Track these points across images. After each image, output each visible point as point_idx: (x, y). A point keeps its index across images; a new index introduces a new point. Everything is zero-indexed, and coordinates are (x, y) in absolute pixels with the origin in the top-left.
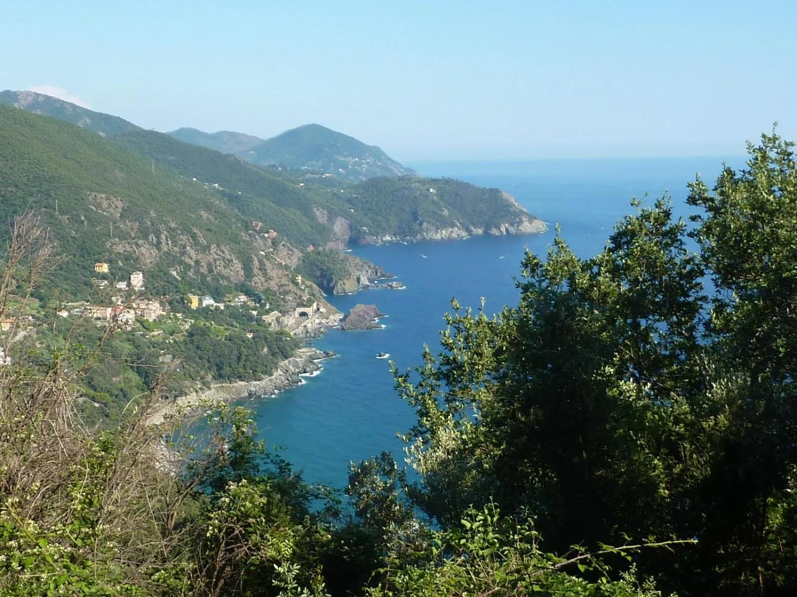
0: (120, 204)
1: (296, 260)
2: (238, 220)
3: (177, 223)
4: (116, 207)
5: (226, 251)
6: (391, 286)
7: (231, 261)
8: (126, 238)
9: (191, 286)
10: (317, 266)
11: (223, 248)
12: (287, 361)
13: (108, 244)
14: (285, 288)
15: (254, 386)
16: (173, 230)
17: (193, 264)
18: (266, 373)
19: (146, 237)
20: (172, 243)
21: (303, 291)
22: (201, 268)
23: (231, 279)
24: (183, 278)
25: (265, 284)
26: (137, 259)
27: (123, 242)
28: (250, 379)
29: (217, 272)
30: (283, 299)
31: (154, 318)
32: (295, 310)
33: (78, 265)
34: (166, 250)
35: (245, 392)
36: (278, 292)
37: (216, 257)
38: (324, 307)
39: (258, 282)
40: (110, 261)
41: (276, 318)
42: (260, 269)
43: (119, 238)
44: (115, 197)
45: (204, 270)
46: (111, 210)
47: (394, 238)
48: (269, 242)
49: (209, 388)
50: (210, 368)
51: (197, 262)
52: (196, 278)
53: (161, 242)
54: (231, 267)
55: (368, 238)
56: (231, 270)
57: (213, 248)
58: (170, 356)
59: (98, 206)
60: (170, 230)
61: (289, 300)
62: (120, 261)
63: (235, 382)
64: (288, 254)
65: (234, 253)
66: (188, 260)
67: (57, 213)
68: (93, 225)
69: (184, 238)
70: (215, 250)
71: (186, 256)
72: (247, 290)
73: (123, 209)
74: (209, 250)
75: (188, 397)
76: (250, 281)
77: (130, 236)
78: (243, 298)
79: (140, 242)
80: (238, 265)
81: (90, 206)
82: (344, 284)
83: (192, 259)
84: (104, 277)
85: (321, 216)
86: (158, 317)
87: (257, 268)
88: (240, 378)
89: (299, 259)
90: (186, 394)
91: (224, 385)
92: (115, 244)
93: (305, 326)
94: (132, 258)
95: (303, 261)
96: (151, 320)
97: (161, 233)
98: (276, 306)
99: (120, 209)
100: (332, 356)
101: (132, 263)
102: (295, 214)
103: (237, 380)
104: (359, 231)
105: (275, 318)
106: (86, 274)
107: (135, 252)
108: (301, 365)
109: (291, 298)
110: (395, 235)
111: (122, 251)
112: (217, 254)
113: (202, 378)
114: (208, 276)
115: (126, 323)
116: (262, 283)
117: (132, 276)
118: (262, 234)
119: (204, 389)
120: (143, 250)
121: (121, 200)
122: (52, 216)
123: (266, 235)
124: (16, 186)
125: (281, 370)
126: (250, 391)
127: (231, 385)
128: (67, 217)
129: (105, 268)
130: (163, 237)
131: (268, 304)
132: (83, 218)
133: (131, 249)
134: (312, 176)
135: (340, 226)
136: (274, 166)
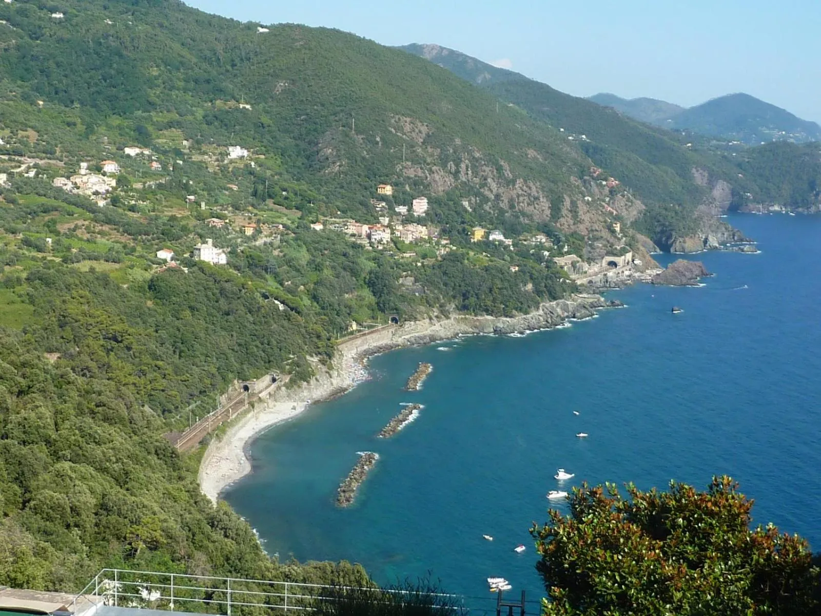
0: (424, 129)
1: (635, 213)
2: (574, 164)
3: (483, 154)
4: (420, 132)
5: (534, 188)
6: (743, 250)
7: (537, 198)
8: (420, 164)
9: (481, 219)
10: (658, 221)
11: (531, 184)
12: (555, 303)
13: (398, 168)
14: (595, 233)
15: (503, 322)
16: (477, 160)
17: (493, 197)
18: (520, 310)
19: (444, 165)
20: (473, 173)
21: (619, 239)
22: (500, 202)
23: (535, 218)
24: (474, 210)
25: (572, 227)
26: (428, 185)
27: (416, 166)
28: (499, 314)
29: (519, 209)
30: (591, 245)
31: (411, 239)
32: (603, 258)
33: (360, 185)
34: (464, 179)
35: (490, 327)
36: (586, 237)
37: (520, 192)
38: (640, 259)
39: (565, 223)
40: (395, 185)
41: (572, 263)
42: (571, 211)
43: (412, 161)
44: (421, 122)
45: (504, 205)
46: (414, 135)
47: (783, 209)
48: (607, 190)
49: (448, 318)
50: (454, 297)
51: (498, 196)
52: (492, 212)
53: (460, 172)
54: (536, 206)
55: (751, 206)
56: (535, 208)
57: (519, 182)
58: (412, 279)
59: (399, 128)
60: (474, 160)
61: (598, 247)
62: (407, 186)
63: (481, 315)
64: (626, 205)
65: (543, 191)
66: (487, 193)
67: (353, 132)
68: (387, 147)
69: (487, 169)
70: (521, 185)
71: (486, 188)
72: (549, 230)
73: (428, 135)
74: (514, 185)
75: (417, 322)
76: (556, 222)
77: (425, 162)
78: (542, 238)
79: (434, 168)
80: (545, 204)
81: (390, 129)
82: (684, 242)
83: (492, 192)
84: (383, 198)
85: (699, 178)
86: (416, 239)
87: (567, 209)
88: (488, 311)
89: (640, 212)
90: (416, 319)
91: (467, 316)
92: (406, 168)
93: (605, 275)
94: (423, 183)
95: (645, 214)
96: (407, 242)
97: (461, 161)
98: (576, 250)
99: (424, 135)
100: (618, 305)
101: (420, 187)
102: (666, 172)
103: (485, 313)
104: (741, 197)
105: (570, 262)
106: (365, 194)
107: (427, 177)
108: (570, 309)
109: (600, 245)
110: (785, 205)
111: (412, 176)
112: (523, 190)
113: (441, 306)
114: (508, 212)
115: (380, 242)
116: (569, 225)
117: (414, 201)
118: (598, 182)
119: (441, 318)
120: (437, 177)
121: (427, 126)
122: (347, 136)
123: (604, 183)
124: (323, 105)
125: (543, 310)
126: (496, 327)
127: (475, 318)
128: (362, 136)
129: (388, 190)
130: (463, 166)
131: (566, 247)
132: (378, 139)
133: (423, 175)
134: (718, 143)
135: (721, 191)
136: (677, 131)
